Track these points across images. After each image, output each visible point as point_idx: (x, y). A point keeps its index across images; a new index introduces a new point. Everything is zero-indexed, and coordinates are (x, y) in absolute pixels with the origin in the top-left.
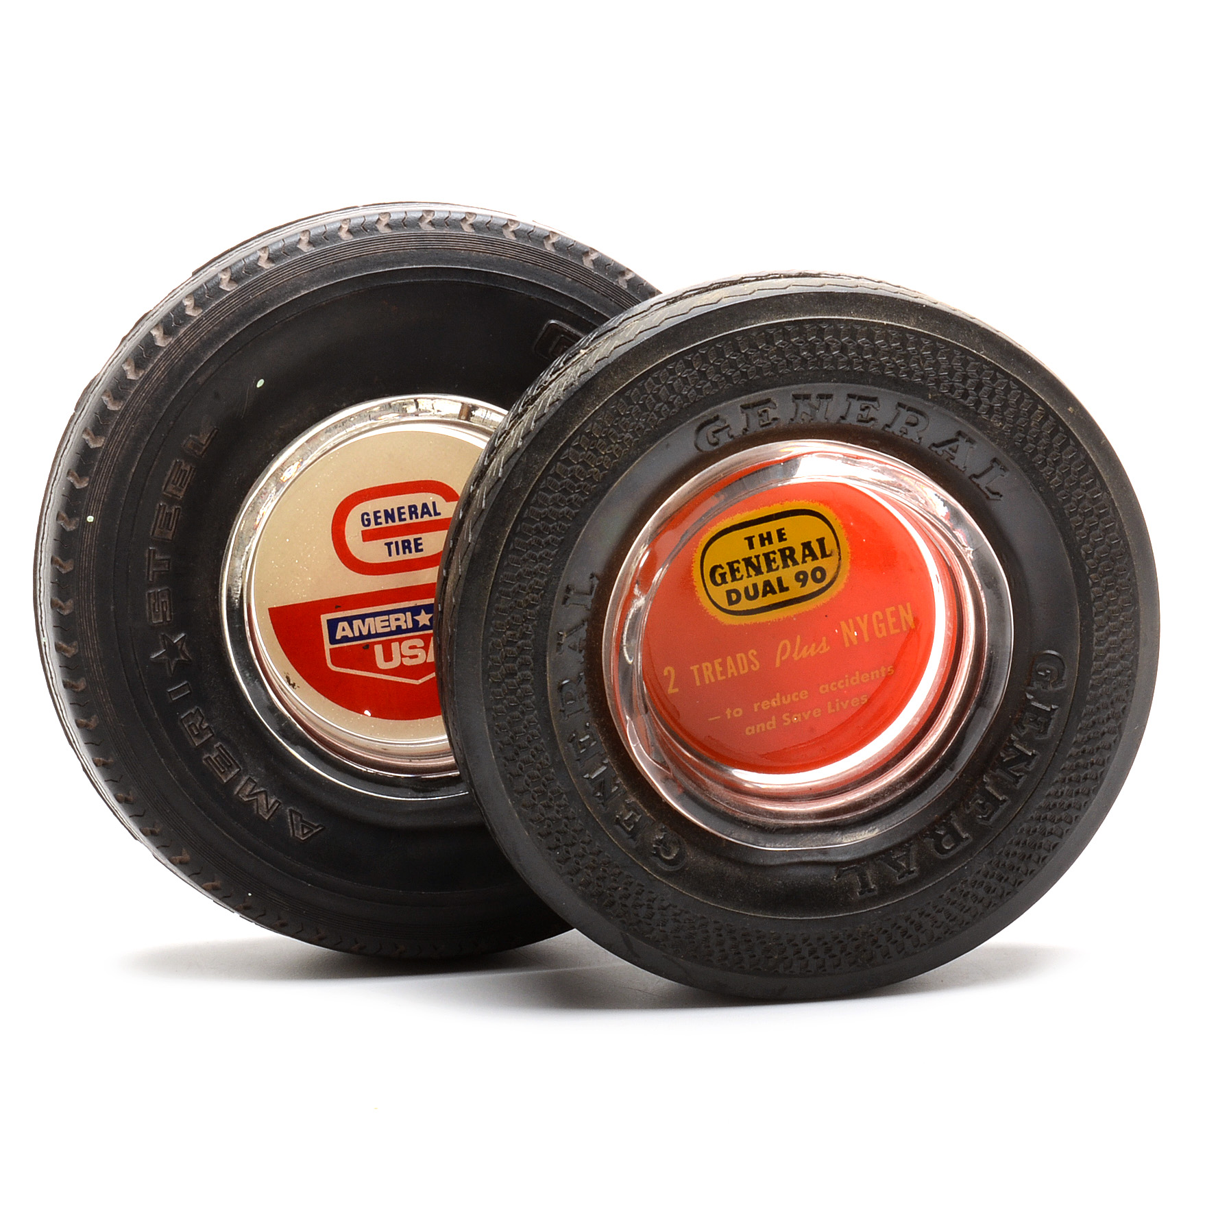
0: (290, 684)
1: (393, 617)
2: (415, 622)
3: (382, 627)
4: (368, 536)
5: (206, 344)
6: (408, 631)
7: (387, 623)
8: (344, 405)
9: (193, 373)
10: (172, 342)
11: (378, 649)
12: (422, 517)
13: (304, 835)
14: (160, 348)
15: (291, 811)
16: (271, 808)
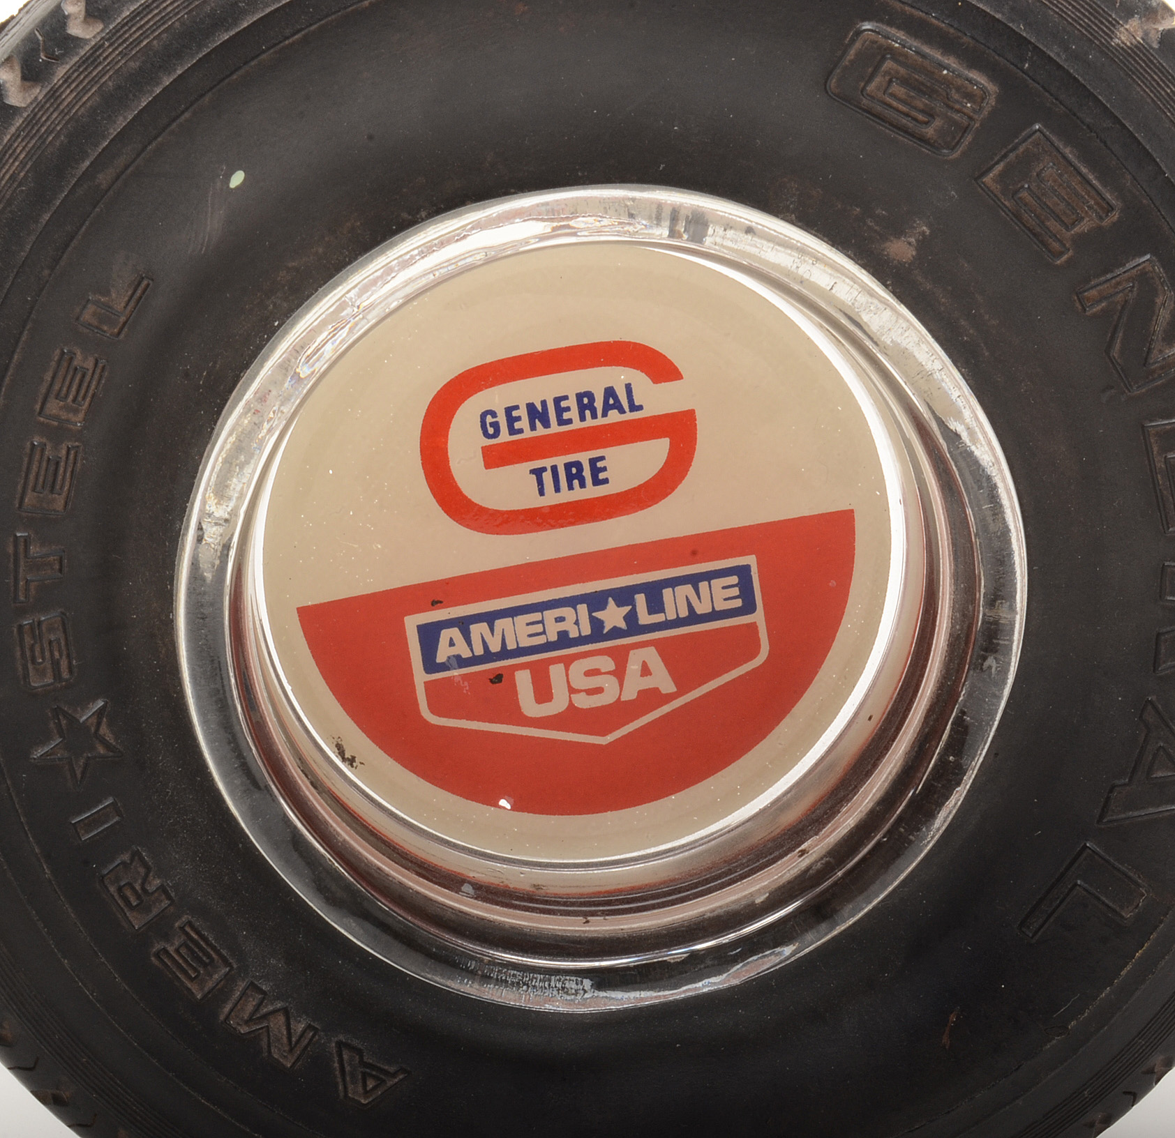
0: (344, 759)
1: (550, 615)
2: (597, 624)
3: (530, 636)
4: (495, 458)
5: (113, 100)
6: (582, 640)
7: (539, 628)
8: (423, 214)
9: (87, 163)
10: (40, 98)
11: (523, 680)
12: (605, 414)
13: (367, 1093)
14: (15, 110)
15: (340, 1045)
16: (298, 1042)
